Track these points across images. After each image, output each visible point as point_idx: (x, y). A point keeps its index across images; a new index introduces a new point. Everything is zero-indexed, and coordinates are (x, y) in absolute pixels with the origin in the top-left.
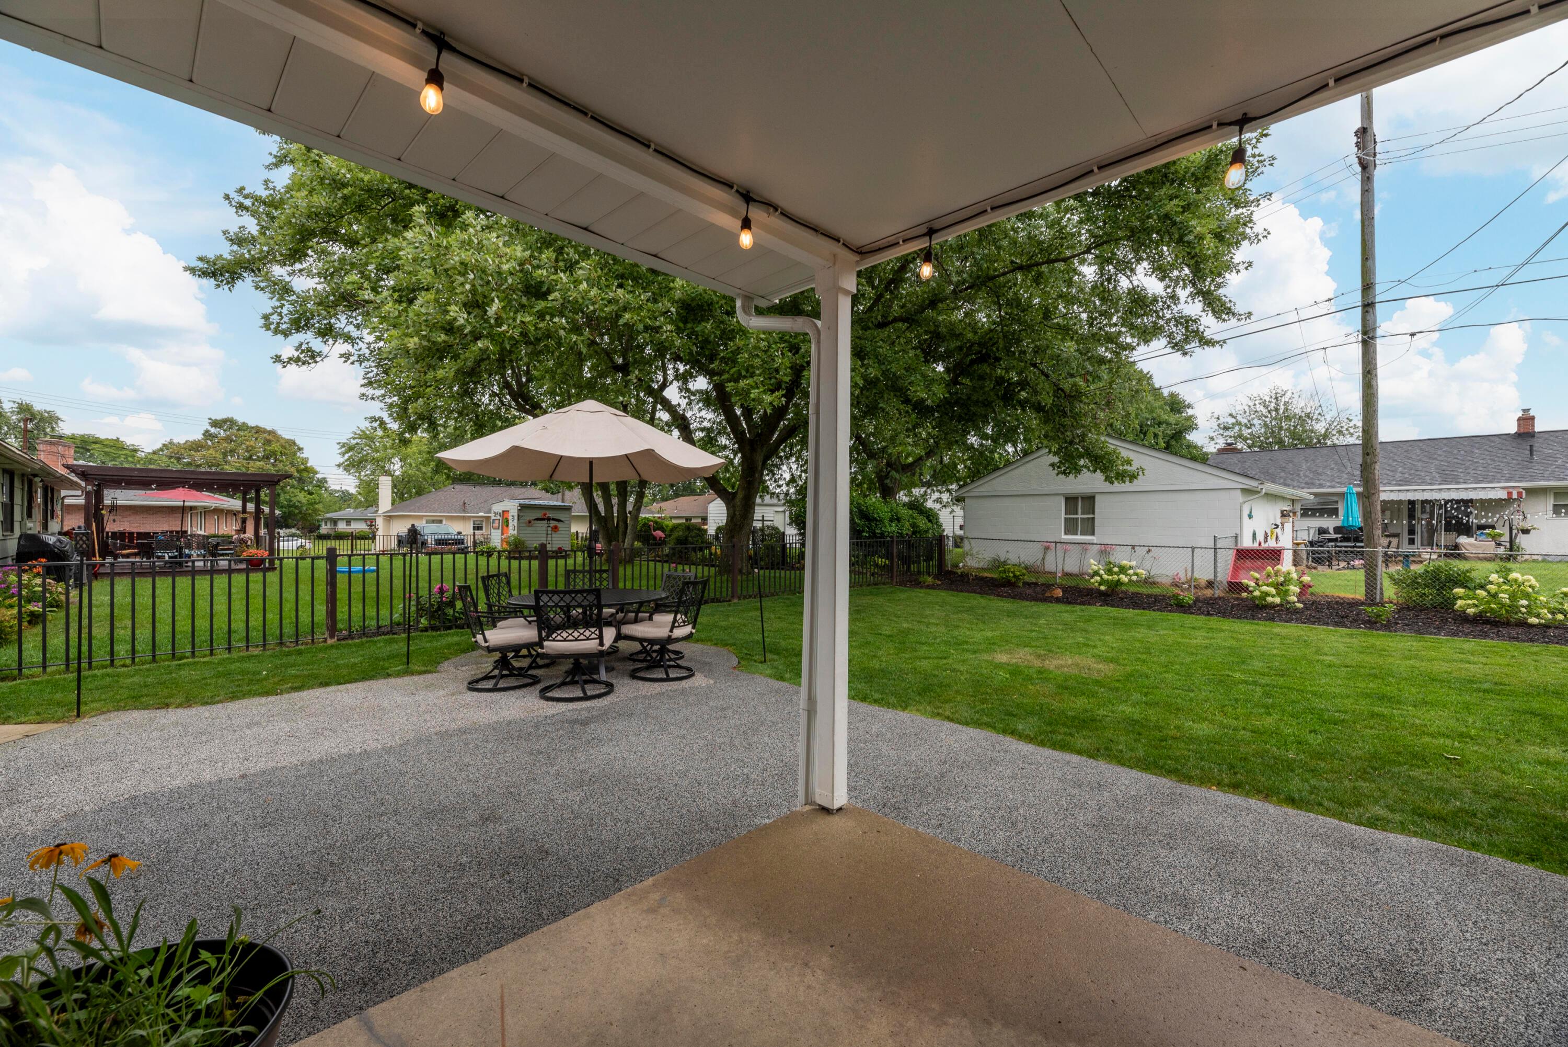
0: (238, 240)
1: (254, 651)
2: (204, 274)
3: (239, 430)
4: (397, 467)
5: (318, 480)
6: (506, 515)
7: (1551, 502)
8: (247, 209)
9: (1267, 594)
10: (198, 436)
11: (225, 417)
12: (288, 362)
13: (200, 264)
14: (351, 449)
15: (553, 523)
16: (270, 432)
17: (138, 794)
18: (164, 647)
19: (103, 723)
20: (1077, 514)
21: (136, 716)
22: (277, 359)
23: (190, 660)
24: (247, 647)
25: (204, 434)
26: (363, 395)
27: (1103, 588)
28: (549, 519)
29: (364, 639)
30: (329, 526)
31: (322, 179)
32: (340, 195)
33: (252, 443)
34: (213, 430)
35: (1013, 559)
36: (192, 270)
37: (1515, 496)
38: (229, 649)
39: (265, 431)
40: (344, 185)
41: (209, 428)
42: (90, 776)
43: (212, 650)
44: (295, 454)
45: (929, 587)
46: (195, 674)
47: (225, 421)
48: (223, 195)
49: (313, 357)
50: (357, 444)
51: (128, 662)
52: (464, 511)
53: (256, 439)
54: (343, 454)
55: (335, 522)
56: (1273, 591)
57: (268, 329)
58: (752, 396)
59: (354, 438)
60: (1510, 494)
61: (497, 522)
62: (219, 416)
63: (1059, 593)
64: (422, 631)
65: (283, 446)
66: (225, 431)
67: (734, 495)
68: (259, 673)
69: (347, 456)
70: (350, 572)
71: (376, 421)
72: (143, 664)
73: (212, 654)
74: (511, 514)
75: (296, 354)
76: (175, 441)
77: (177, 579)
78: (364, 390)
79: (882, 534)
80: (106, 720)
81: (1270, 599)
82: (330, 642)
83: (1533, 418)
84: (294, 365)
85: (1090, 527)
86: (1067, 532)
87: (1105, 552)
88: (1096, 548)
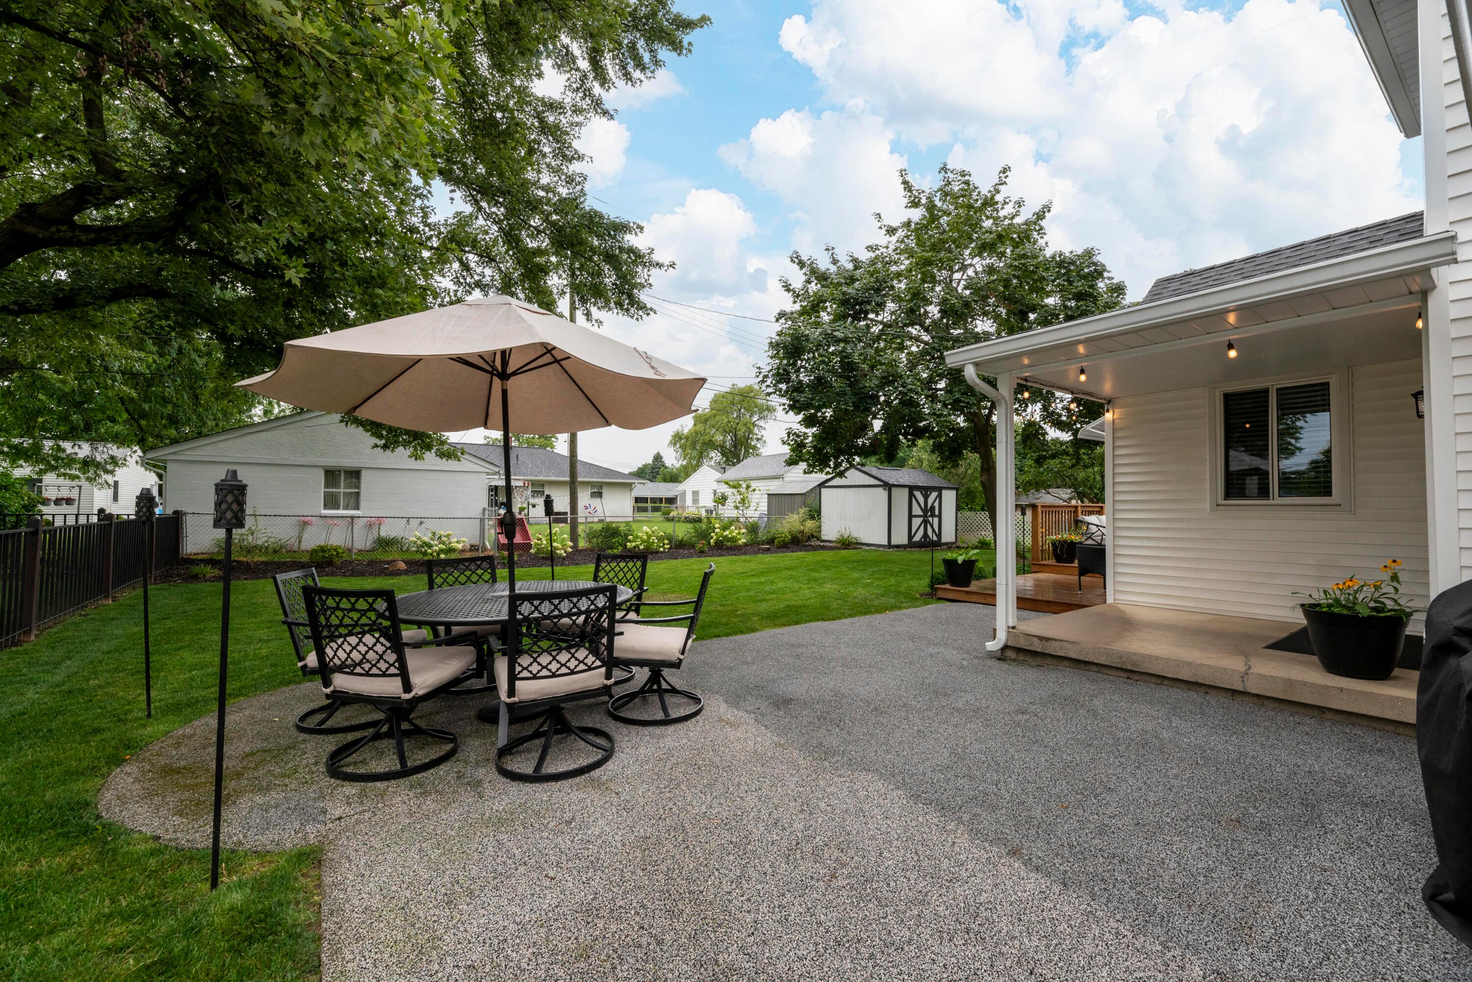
20: (339, 487)
63: (402, 565)
85: (355, 501)
86: (326, 506)
87: (374, 523)
88: (362, 522)
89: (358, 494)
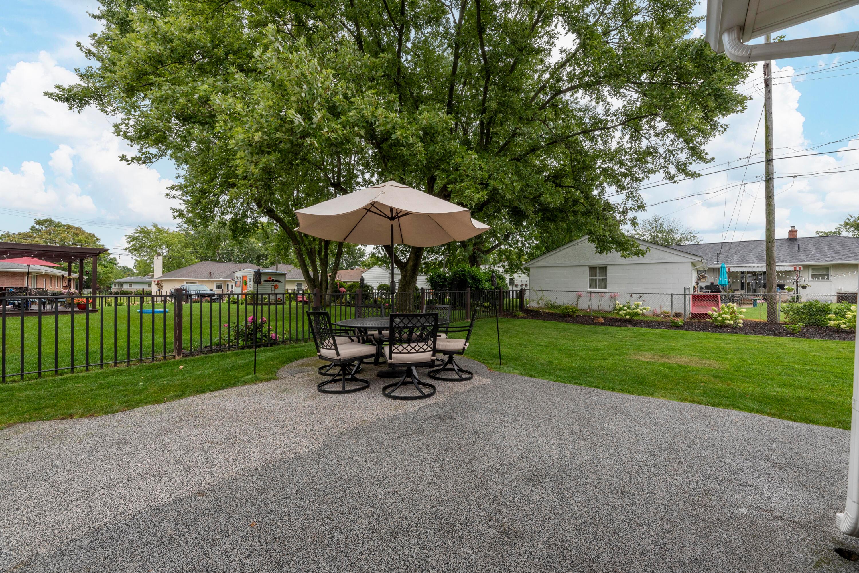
0: (87, 76)
1: (122, 367)
2: (60, 98)
3: (55, 226)
4: (164, 251)
5: (110, 259)
6: (245, 279)
7: (810, 272)
8: (94, 55)
9: (726, 319)
10: (27, 230)
11: (46, 218)
12: (132, 161)
13: (57, 91)
14: (134, 239)
15: (275, 283)
16: (77, 229)
17: (97, 525)
18: (48, 365)
19: (16, 436)
20: (596, 276)
21: (44, 427)
22: (123, 158)
23: (70, 375)
24: (115, 363)
25: (31, 229)
26: (167, 195)
27: (628, 317)
28: (273, 281)
29: (203, 356)
30: (117, 287)
31: (156, 33)
32: (169, 46)
33: (65, 235)
34: (37, 227)
35: (559, 302)
36: (50, 95)
37: (798, 269)
38: (101, 366)
39: (74, 228)
40: (171, 41)
41: (35, 225)
42: (29, 503)
43: (87, 367)
44: (95, 242)
45: (521, 318)
46: (82, 387)
47: (46, 221)
48: (76, 43)
49: (150, 159)
50: (139, 236)
51: (18, 378)
52: (210, 277)
53: (68, 233)
54: (129, 242)
55: (121, 284)
56: (728, 317)
57: (119, 135)
58: (466, 194)
59: (137, 233)
60: (795, 268)
61: (238, 283)
62: (42, 218)
63: (602, 320)
64: (241, 349)
65: (86, 238)
66: (46, 227)
67: (406, 264)
68: (137, 384)
69: (131, 244)
70: (153, 313)
71: (177, 211)
72: (30, 379)
73: (87, 370)
74: (248, 278)
75: (138, 155)
76: (11, 232)
77: (25, 318)
78: (168, 191)
79: (483, 289)
80: (17, 433)
81: (727, 322)
82: (178, 358)
83: (796, 231)
84: (136, 162)
85: (604, 284)
86: (590, 287)
87: (613, 297)
88: (608, 295)
89: (606, 279)
